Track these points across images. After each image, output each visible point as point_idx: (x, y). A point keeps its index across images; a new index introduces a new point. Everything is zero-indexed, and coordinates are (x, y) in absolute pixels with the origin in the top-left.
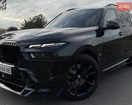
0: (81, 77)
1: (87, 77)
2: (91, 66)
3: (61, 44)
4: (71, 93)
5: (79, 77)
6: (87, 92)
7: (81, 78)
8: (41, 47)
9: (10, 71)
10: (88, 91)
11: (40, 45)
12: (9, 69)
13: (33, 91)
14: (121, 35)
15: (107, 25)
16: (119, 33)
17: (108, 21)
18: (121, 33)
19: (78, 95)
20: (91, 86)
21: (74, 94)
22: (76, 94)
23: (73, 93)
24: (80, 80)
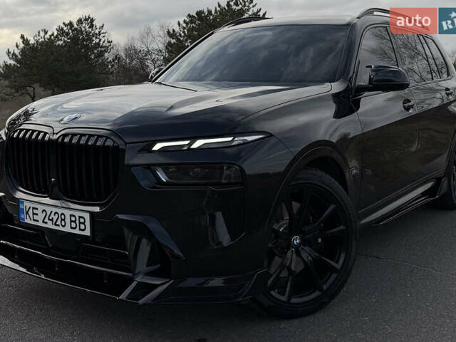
0: (303, 242)
1: (320, 240)
2: (332, 207)
3: (250, 138)
4: (272, 292)
5: (297, 241)
6: (320, 289)
7: (302, 246)
8: (189, 149)
9: (84, 223)
10: (325, 287)
11: (187, 142)
12: (80, 217)
13: (165, 286)
14: (407, 109)
15: (370, 79)
16: (404, 103)
17: (370, 67)
18: (409, 101)
19: (294, 300)
20: (334, 270)
21: (283, 295)
22: (290, 298)
23: (279, 293)
24: (298, 253)
